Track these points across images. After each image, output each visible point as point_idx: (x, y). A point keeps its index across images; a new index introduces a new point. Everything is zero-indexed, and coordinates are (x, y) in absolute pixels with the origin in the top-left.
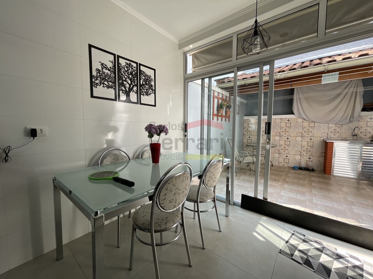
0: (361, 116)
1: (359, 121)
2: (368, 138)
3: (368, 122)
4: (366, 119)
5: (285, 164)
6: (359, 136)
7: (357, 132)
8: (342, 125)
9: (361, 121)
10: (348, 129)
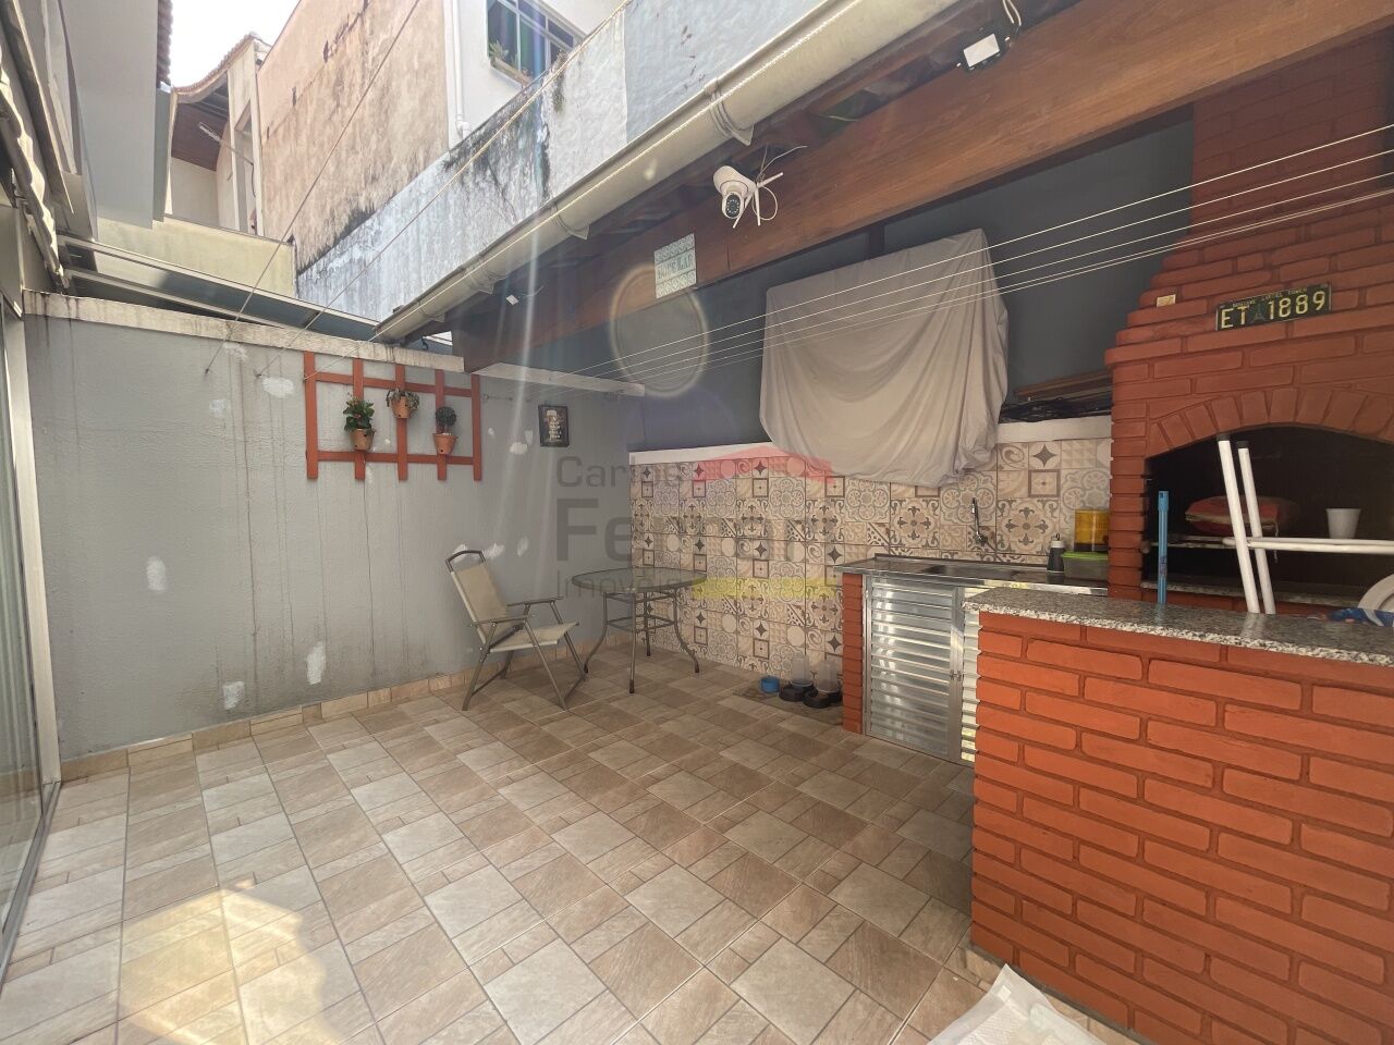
0: (1003, 445)
1: (998, 468)
2: (1039, 554)
3: (1033, 475)
4: (1026, 461)
5: (756, 662)
6: (1003, 546)
7: (992, 523)
8: (939, 489)
9: (1006, 468)
10: (961, 510)
